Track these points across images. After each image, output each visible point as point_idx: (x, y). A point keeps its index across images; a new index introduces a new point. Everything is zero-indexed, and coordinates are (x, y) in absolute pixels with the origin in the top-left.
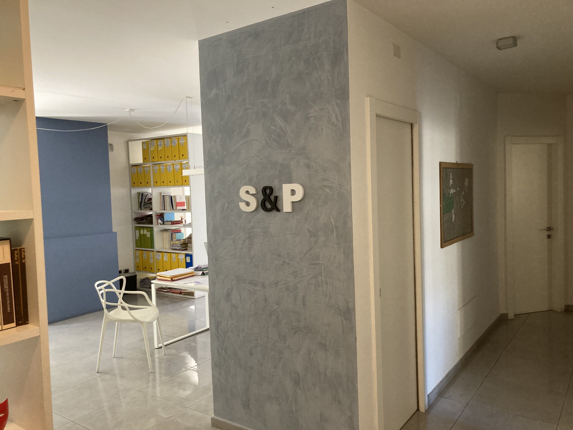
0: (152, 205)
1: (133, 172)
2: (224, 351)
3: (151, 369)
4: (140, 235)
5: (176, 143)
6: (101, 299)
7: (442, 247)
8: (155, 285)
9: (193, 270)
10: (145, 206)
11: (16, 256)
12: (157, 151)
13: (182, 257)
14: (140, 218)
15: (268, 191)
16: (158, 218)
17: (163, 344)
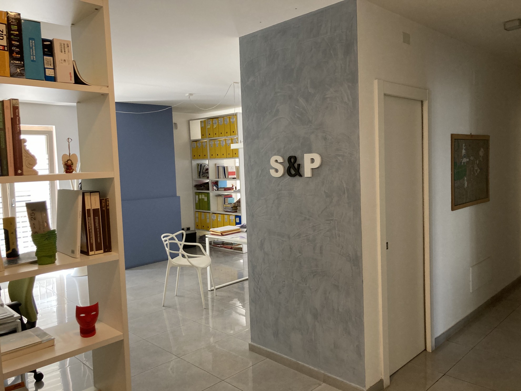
0: (208, 174)
1: (193, 146)
2: (258, 290)
3: (204, 306)
4: (199, 199)
5: (228, 121)
6: (166, 248)
7: (453, 209)
8: (208, 239)
9: (239, 227)
10: (203, 175)
11: (103, 204)
12: (213, 128)
13: (232, 218)
14: (199, 185)
15: (292, 160)
16: (214, 185)
17: (215, 287)
